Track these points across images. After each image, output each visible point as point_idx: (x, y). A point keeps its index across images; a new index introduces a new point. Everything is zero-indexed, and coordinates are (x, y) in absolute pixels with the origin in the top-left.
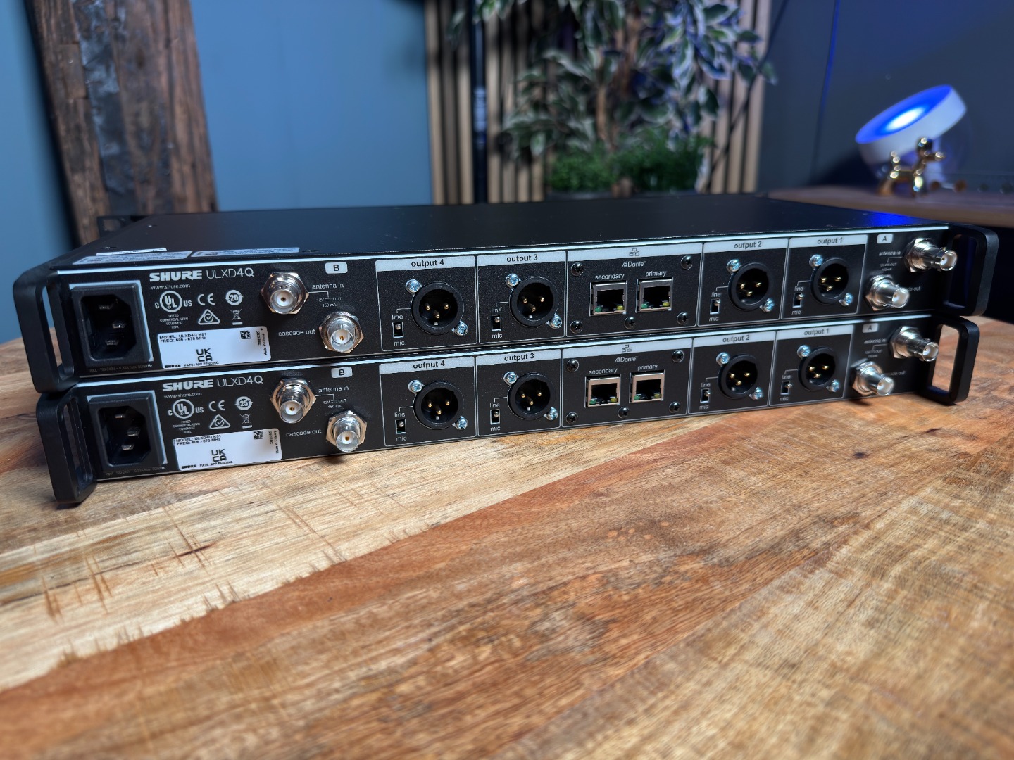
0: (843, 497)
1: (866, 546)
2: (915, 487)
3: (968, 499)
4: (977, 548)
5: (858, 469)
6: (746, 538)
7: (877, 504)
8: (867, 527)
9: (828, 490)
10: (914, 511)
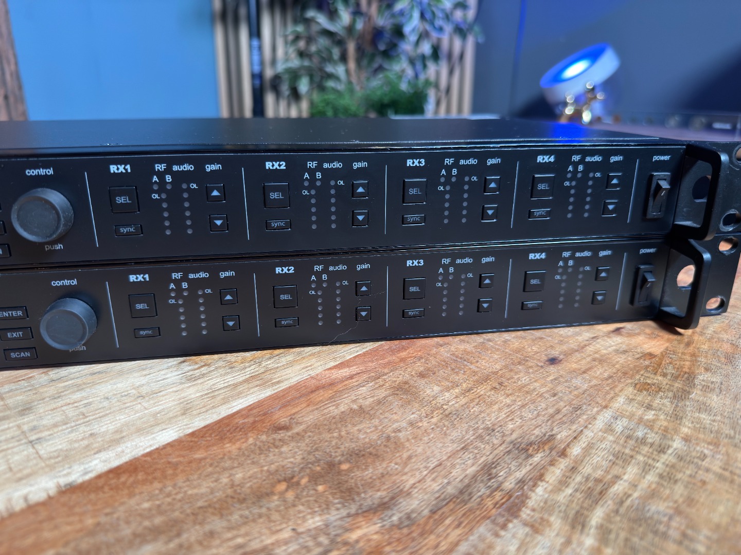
0: (538, 415)
1: (563, 483)
2: (608, 397)
3: (660, 409)
4: (679, 476)
5: (551, 378)
6: (434, 480)
7: (572, 422)
8: (563, 454)
9: (523, 406)
10: (609, 429)
